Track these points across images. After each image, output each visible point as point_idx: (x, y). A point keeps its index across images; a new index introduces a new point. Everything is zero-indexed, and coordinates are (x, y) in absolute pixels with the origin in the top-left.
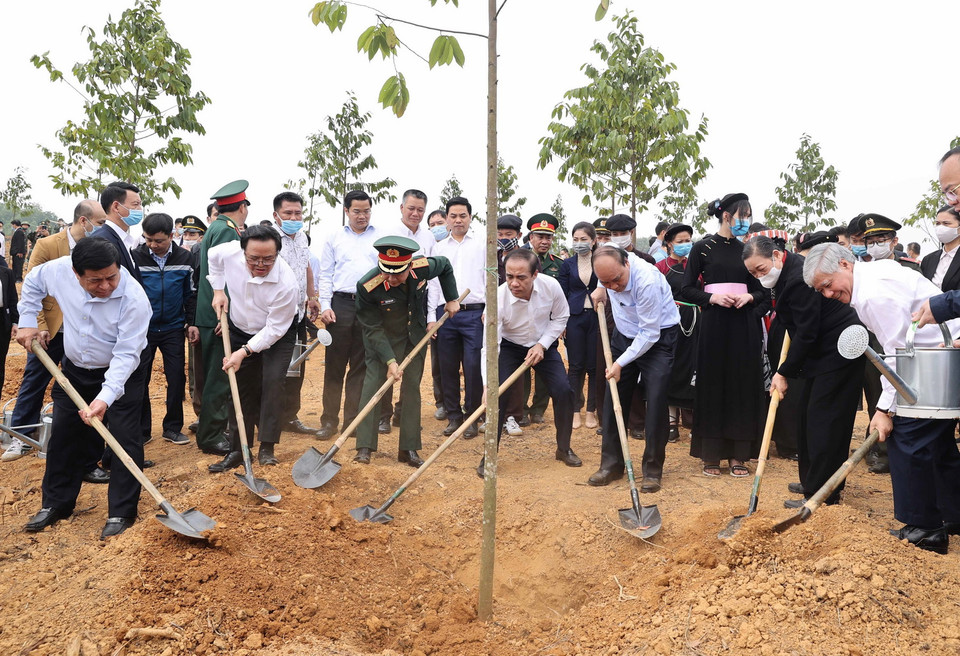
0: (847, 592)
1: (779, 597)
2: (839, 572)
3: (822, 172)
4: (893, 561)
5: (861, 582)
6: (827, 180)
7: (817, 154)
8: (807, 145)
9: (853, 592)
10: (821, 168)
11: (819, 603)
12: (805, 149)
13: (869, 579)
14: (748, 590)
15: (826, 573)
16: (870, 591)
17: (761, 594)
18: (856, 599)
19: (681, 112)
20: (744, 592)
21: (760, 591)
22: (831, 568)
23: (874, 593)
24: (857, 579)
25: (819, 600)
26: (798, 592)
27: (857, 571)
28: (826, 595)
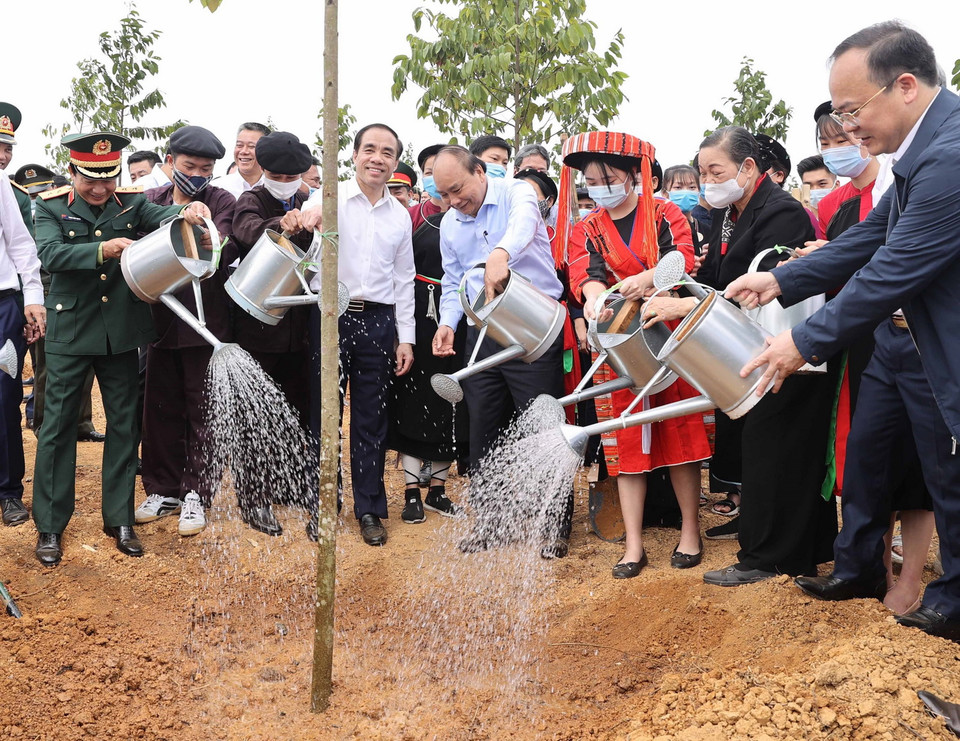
0: (867, 715)
1: (763, 723)
2: (851, 684)
3: (769, 109)
4: (924, 664)
5: (885, 699)
6: (776, 120)
7: (761, 85)
8: (748, 72)
9: (874, 715)
10: (768, 103)
11: (825, 734)
12: (746, 77)
13: (895, 694)
14: (716, 712)
15: (831, 685)
16: (899, 714)
17: (737, 719)
18: (881, 727)
19: (585, 24)
20: (709, 715)
21: (736, 715)
22: (839, 678)
23: (905, 716)
24: (878, 696)
25: (825, 728)
26: (793, 717)
27: (877, 683)
28: (836, 722)
